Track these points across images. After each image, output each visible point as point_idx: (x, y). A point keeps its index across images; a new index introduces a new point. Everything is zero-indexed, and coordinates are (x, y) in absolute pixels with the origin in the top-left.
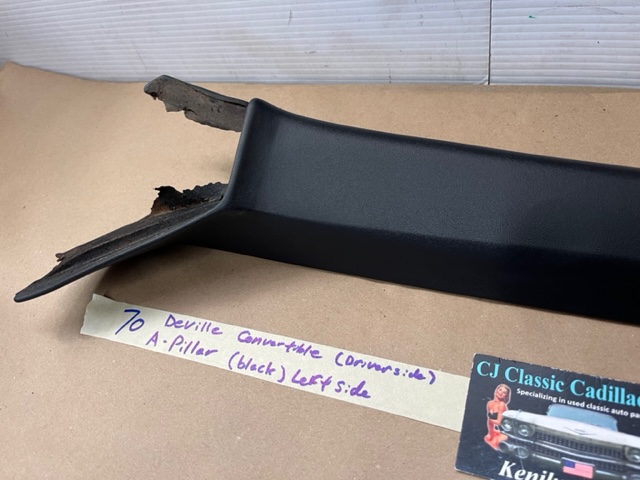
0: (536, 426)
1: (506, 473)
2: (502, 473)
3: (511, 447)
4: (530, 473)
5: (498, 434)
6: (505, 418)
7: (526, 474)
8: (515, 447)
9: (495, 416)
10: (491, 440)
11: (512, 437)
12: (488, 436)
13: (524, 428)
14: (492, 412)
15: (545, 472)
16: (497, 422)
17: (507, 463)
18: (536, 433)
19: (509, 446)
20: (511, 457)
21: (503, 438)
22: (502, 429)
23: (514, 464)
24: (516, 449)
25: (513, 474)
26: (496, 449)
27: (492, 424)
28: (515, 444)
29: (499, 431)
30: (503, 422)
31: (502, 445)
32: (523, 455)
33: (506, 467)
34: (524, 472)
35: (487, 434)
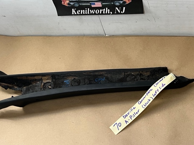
1: (74, 13)
2: (73, 13)
4: (82, 11)
8: (73, 3)
10: (64, 3)
12: (63, 2)
15: (86, 9)
17: (73, 9)
19: (71, 3)
20: (73, 7)
23: (75, 9)
25: (76, 13)
28: (72, 2)
31: (69, 4)
32: (77, 5)
33: (73, 11)
34: (80, 11)
35: (62, 2)
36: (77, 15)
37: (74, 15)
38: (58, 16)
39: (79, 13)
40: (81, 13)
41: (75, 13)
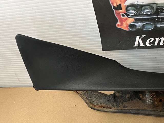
0: (156, 4)
1: (139, 44)
2: (136, 45)
3: (139, 25)
4: (157, 39)
5: (126, 19)
6: (128, 6)
7: (155, 40)
8: (142, 24)
9: (119, 7)
10: (121, 25)
11: (138, 18)
12: (119, 23)
13: (147, 9)
14: (115, 5)
16: (123, 11)
17: (138, 37)
18: (158, 9)
20: (140, 32)
21: (130, 21)
22: (128, 15)
23: (143, 36)
24: (143, 26)
25: (144, 43)
26: (127, 30)
27: (118, 14)
29: (126, 17)
30: (127, 10)
31: (131, 26)
32: (149, 28)
33: (138, 40)
34: (153, 39)
35: (117, 22)
36: (145, 47)
37: (139, 47)
38: (103, 50)
39: (150, 44)
40: (156, 44)
41: (142, 45)
